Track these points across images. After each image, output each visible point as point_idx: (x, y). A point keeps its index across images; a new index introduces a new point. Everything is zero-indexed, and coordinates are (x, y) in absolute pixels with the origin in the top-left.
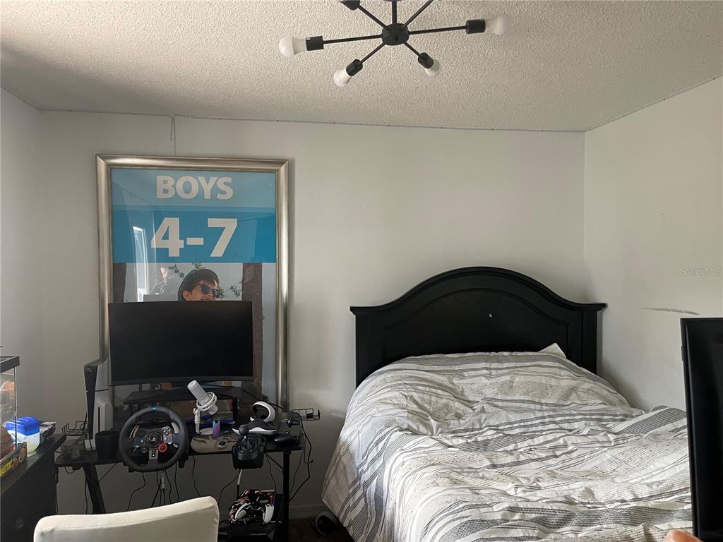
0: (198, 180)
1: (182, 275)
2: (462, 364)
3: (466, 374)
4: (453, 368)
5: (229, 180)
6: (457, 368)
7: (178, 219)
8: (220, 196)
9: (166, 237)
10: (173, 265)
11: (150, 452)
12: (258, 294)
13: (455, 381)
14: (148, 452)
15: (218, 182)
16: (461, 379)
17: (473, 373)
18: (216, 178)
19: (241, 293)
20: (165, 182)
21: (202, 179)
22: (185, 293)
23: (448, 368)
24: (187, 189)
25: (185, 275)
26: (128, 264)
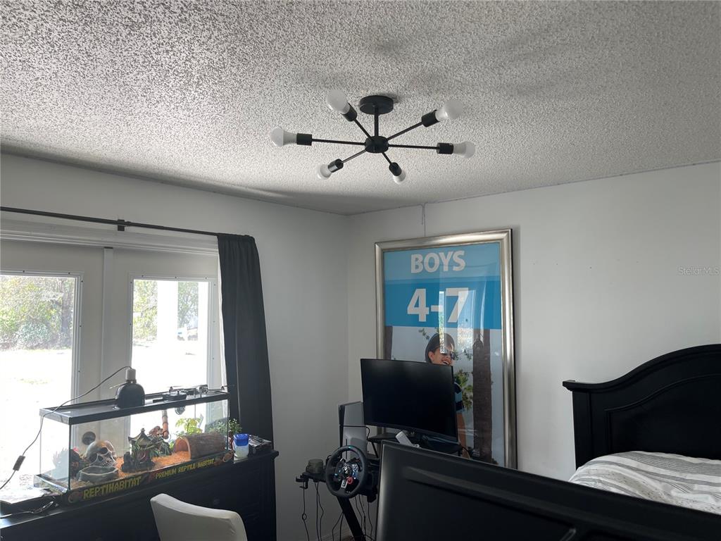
0: (439, 256)
1: (428, 338)
2: (698, 473)
3: (696, 487)
4: (683, 476)
5: (462, 253)
6: (689, 476)
7: (425, 290)
8: (455, 268)
9: (417, 305)
10: (421, 328)
11: (343, 481)
12: (486, 359)
13: (674, 493)
14: (341, 481)
15: (454, 257)
16: (685, 492)
17: (706, 488)
18: (452, 253)
19: (472, 357)
20: (417, 259)
21: (442, 254)
22: (430, 353)
23: (677, 475)
24: (432, 264)
25: (431, 337)
26: (394, 327)
